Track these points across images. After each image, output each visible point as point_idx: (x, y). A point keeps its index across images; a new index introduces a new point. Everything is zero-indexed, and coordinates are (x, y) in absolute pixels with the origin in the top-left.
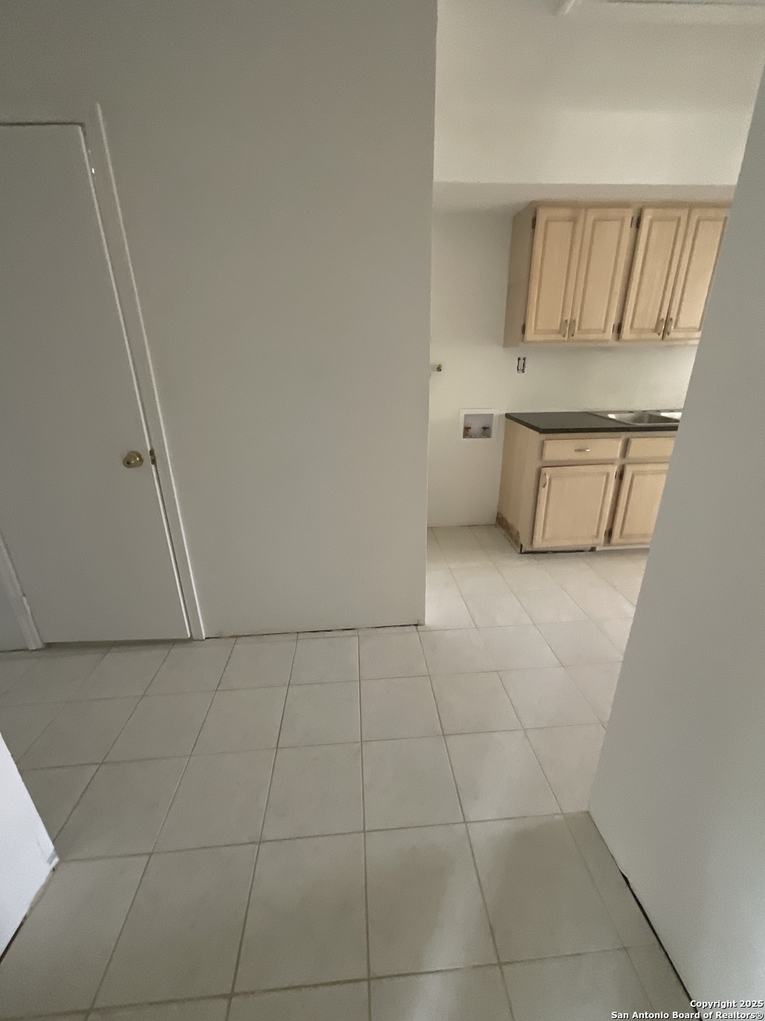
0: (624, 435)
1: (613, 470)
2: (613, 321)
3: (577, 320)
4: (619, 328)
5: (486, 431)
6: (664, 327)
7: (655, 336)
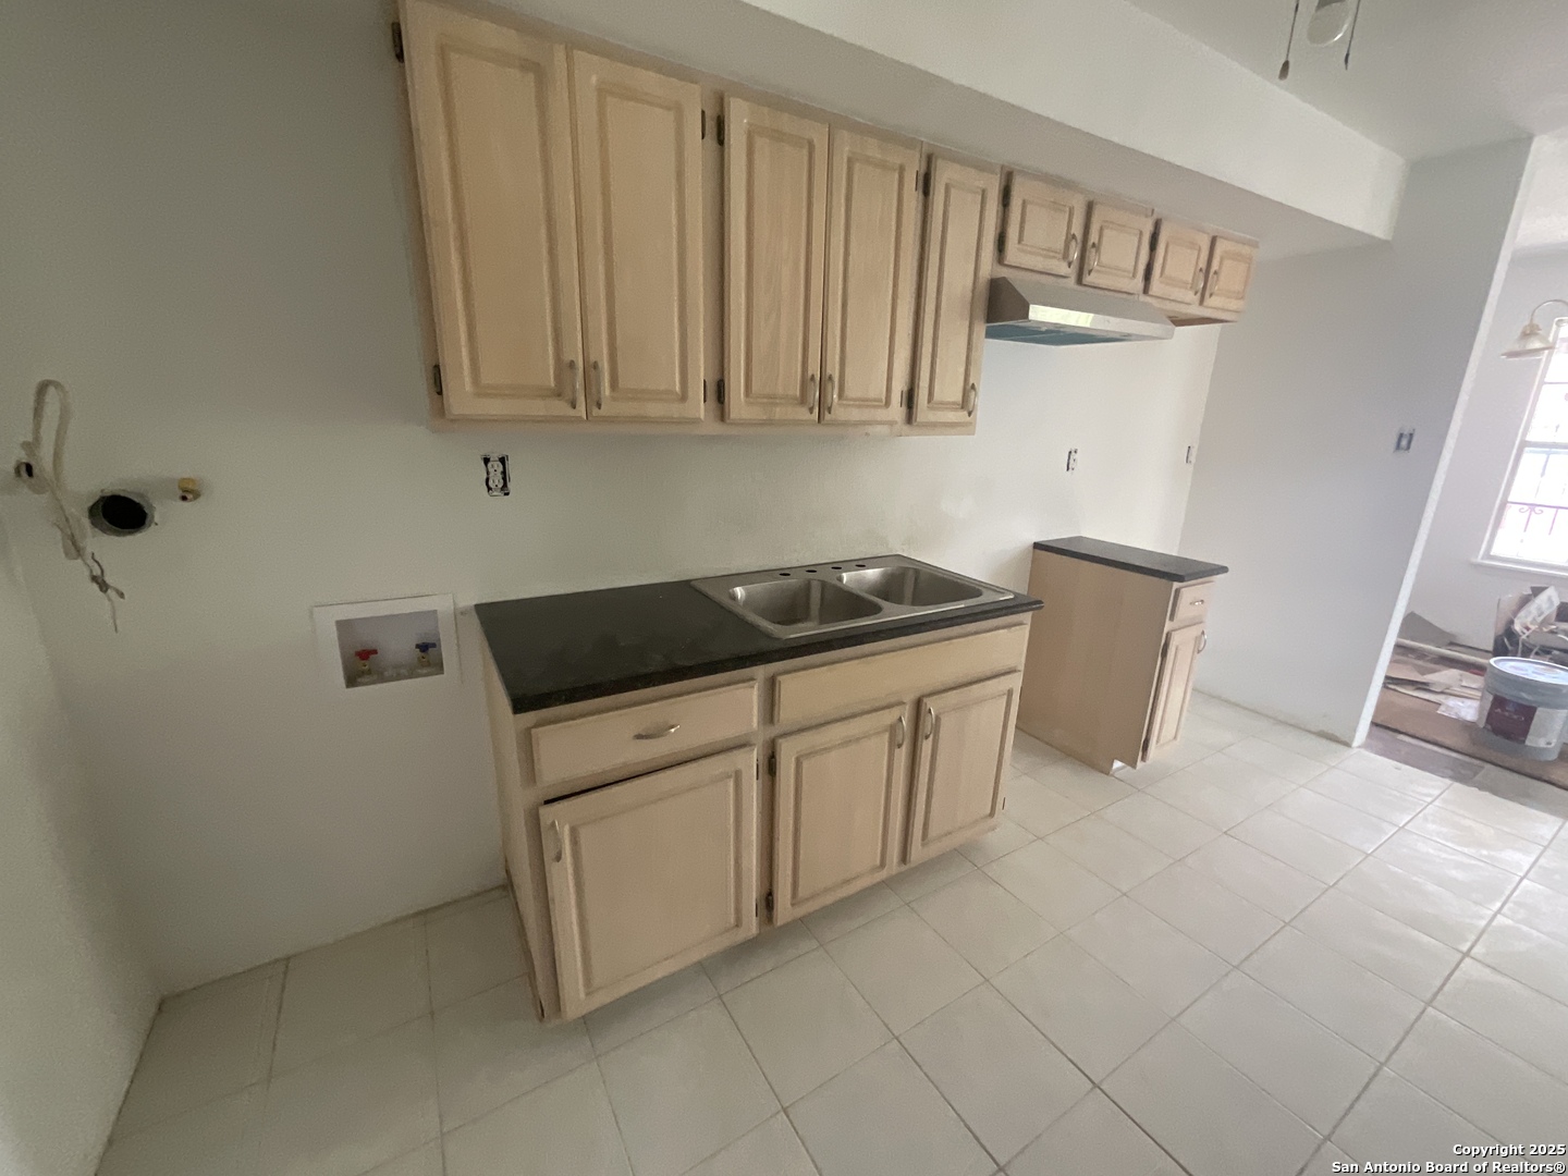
0: (761, 672)
1: (751, 760)
2: (701, 371)
3: (605, 366)
4: (719, 392)
5: (427, 655)
6: (819, 393)
7: (802, 414)
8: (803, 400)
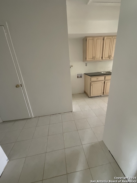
0: (104, 76)
1: (103, 82)
2: (101, 56)
3: (95, 57)
4: (102, 58)
5: (81, 77)
7: (108, 58)
8: (108, 57)
